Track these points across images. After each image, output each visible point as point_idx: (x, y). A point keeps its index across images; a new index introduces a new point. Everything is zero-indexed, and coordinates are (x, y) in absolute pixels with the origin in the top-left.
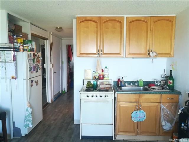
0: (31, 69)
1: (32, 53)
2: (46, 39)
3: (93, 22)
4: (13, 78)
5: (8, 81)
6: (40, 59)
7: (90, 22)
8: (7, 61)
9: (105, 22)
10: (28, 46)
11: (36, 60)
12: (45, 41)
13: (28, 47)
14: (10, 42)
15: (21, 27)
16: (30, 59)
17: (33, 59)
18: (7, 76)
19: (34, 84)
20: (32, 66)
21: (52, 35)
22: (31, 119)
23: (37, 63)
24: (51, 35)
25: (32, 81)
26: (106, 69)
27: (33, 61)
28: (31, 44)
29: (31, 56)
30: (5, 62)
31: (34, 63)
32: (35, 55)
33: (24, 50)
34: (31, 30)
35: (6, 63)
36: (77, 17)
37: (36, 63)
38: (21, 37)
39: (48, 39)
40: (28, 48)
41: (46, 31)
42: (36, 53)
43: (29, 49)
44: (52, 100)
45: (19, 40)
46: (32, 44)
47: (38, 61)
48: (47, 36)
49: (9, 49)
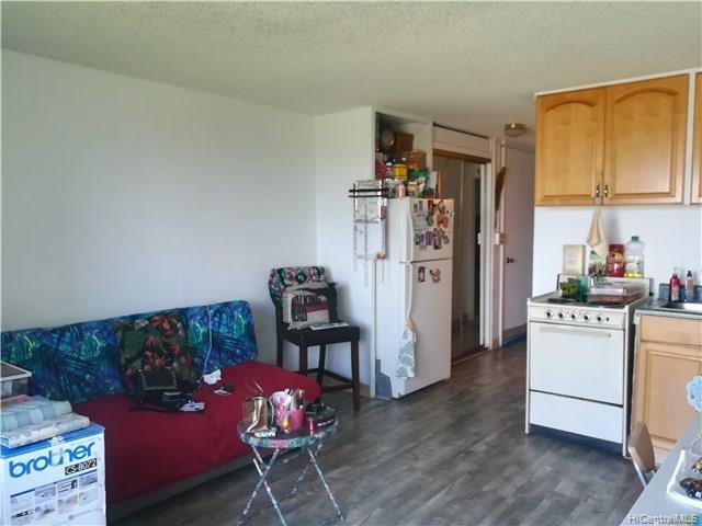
0: (419, 240)
1: (425, 201)
2: (485, 161)
3: (582, 107)
4: (379, 257)
5: (370, 263)
6: (448, 215)
7: (573, 105)
8: (369, 219)
9: (620, 101)
10: (419, 184)
11: (435, 217)
12: (482, 166)
13: (418, 186)
14: (377, 178)
15: (411, 137)
16: (419, 216)
17: (426, 214)
18: (369, 252)
19: (428, 277)
20: (424, 232)
21: (503, 149)
22: (412, 357)
23: (439, 225)
24: (502, 146)
25: (422, 269)
26: (634, 245)
27: (427, 219)
28: (424, 179)
29: (421, 208)
30: (366, 222)
31: (430, 225)
32: (434, 205)
33: (407, 194)
34: (434, 141)
35: (369, 225)
36: (538, 97)
37: (435, 226)
38: (402, 162)
39: (489, 161)
40: (418, 190)
41: (486, 138)
42: (436, 201)
43: (421, 190)
44: (495, 341)
45: (397, 172)
46: (427, 178)
47: (442, 221)
48: (488, 152)
49: (373, 193)
